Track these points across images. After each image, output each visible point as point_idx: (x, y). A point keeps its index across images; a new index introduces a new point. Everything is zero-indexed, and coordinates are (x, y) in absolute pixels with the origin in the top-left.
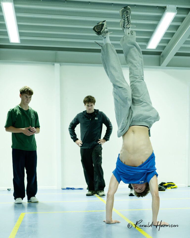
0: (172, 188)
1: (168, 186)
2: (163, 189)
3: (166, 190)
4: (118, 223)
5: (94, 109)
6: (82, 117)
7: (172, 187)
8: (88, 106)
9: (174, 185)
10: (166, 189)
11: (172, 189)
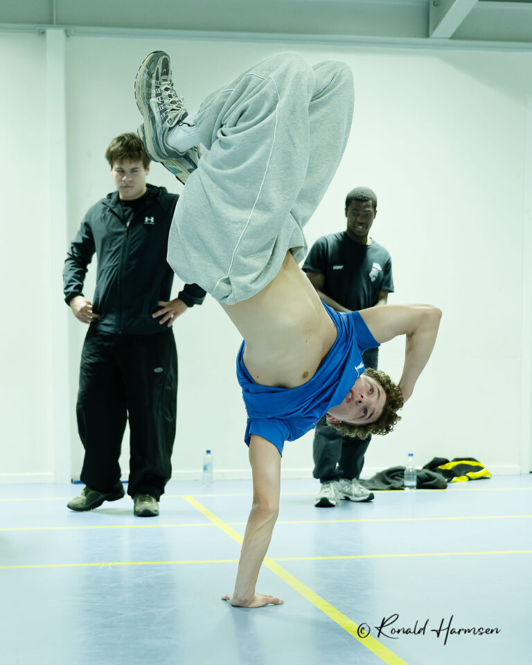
0: (470, 479)
1: (458, 473)
2: (438, 481)
3: (448, 484)
4: (276, 603)
5: (148, 186)
6: (100, 214)
7: (470, 474)
8: (121, 172)
9: (479, 469)
10: (449, 481)
11: (472, 482)
